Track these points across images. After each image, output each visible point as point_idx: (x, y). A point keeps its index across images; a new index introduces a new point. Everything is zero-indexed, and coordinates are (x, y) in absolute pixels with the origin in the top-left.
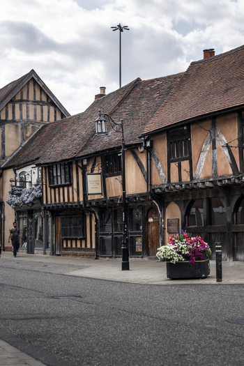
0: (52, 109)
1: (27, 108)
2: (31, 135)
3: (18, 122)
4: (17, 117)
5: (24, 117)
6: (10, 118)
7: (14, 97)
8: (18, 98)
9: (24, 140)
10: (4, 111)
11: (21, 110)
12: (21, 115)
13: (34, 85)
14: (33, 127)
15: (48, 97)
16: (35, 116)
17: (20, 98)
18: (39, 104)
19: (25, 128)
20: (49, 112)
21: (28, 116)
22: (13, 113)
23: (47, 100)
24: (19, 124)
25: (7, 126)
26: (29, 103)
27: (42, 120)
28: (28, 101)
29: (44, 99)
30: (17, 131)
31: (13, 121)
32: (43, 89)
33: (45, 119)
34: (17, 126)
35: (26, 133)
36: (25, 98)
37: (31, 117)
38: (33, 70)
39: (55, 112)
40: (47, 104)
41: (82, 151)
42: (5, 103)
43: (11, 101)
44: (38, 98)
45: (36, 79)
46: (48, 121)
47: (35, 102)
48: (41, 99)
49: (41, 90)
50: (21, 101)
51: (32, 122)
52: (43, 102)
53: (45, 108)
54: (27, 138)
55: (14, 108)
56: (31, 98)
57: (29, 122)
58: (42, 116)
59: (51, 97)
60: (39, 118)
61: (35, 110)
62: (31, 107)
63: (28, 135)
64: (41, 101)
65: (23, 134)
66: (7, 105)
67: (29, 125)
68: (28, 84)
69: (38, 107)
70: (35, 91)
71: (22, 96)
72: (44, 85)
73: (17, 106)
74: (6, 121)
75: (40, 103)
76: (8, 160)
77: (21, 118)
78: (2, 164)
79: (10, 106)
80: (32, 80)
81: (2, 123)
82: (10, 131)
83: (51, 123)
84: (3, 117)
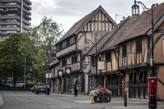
0: (111, 25)
1: (98, 25)
2: (100, 38)
3: (93, 32)
4: (93, 30)
5: (96, 29)
6: (89, 30)
7: (91, 19)
8: (93, 20)
9: (96, 41)
10: (86, 27)
11: (94, 25)
12: (95, 29)
13: (101, 13)
14: (100, 34)
16: (102, 28)
18: (104, 23)
19: (96, 34)
20: (109, 26)
21: (98, 29)
22: (91, 27)
23: (108, 20)
24: (94, 33)
25: (87, 34)
26: (98, 22)
27: (105, 31)
28: (98, 21)
29: (107, 20)
30: (92, 37)
31: (91, 32)
32: (106, 15)
33: (107, 30)
34: (92, 34)
35: (97, 37)
36: (96, 20)
37: (100, 29)
38: (100, 6)
39: (112, 26)
40: (108, 22)
42: (86, 23)
43: (89, 22)
44: (103, 20)
45: (102, 10)
46: (109, 31)
47: (102, 22)
48: (105, 20)
49: (105, 15)
50: (95, 21)
51: (100, 32)
52: (106, 21)
53: (107, 24)
54: (97, 39)
55: (91, 25)
56: (100, 19)
57: (98, 31)
58: (105, 28)
59: (110, 19)
60: (104, 30)
61: (102, 26)
62: (100, 24)
64: (105, 21)
65: (95, 38)
66: (87, 23)
67: (98, 33)
68: (98, 12)
69: (103, 24)
70: (102, 16)
71: (95, 19)
72: (106, 13)
73: (93, 24)
74: (87, 32)
75: (104, 22)
76: (88, 51)
77: (95, 30)
78: (84, 53)
79: (89, 24)
80: (100, 10)
81: (85, 33)
82: (89, 36)
83: (110, 32)
84: (85, 30)
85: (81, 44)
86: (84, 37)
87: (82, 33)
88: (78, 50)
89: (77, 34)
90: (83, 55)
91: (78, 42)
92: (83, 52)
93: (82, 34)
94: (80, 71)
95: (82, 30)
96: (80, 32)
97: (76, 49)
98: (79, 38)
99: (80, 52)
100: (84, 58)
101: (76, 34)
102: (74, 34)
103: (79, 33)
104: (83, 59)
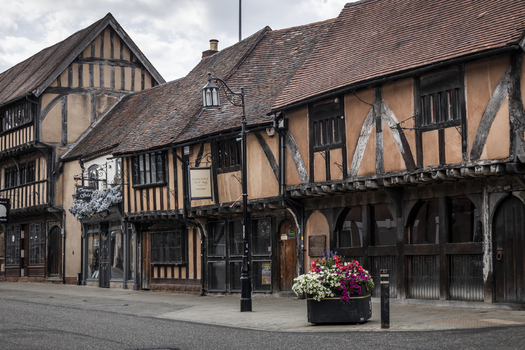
0: (138, 72)
1: (101, 70)
2: (107, 110)
3: (86, 91)
4: (86, 84)
5: (97, 84)
6: (75, 84)
7: (82, 54)
8: (88, 55)
9: (95, 118)
10: (66, 75)
11: (91, 72)
12: (92, 81)
13: (111, 36)
14: (109, 99)
15: (132, 55)
16: (113, 82)
17: (89, 56)
18: (118, 65)
19: (97, 100)
20: (133, 77)
21: (102, 82)
22: (80, 77)
23: (131, 60)
24: (89, 95)
25: (70, 97)
26: (103, 63)
27: (123, 89)
28: (102, 60)
29: (127, 57)
30: (85, 105)
31: (80, 90)
32: (125, 43)
33: (128, 87)
34: (85, 98)
35: (99, 107)
36: (97, 55)
37: (107, 84)
38: (109, 14)
39: (143, 76)
40: (130, 65)
41: (182, 133)
42: (68, 62)
43: (77, 60)
44: (117, 56)
45: (114, 27)
46: (132, 89)
47: (113, 62)
48: (121, 57)
49: (122, 43)
50: (92, 59)
51: (108, 92)
52: (125, 62)
53: (128, 70)
54: (100, 114)
55: (80, 70)
56: (107, 55)
57: (103, 91)
58: (123, 82)
59: (136, 54)
60: (118, 86)
61: (113, 74)
62: (107, 69)
63: (102, 110)
64: (122, 60)
65: (94, 109)
66: (70, 65)
67: (103, 96)
68: (102, 34)
69: (118, 70)
70: (112, 45)
71: (93, 53)
72: (127, 36)
73: (86, 67)
74: (69, 90)
75: (121, 63)
76: (72, 147)
77: (92, 86)
78: (62, 153)
79: (75, 67)
80: (108, 28)
81: (63, 92)
82: (74, 104)
83: (137, 93)
84: (65, 84)
85: (50, 128)
86: (59, 105)
87: (53, 92)
88: (42, 144)
89: (41, 96)
90: (57, 161)
91: (43, 118)
92: (57, 152)
93: (55, 96)
94: (49, 210)
95: (56, 85)
96: (49, 90)
97: (37, 142)
98: (44, 106)
99: (48, 151)
100: (61, 170)
101: (37, 93)
102: (32, 96)
103: (44, 93)
104: (56, 172)
